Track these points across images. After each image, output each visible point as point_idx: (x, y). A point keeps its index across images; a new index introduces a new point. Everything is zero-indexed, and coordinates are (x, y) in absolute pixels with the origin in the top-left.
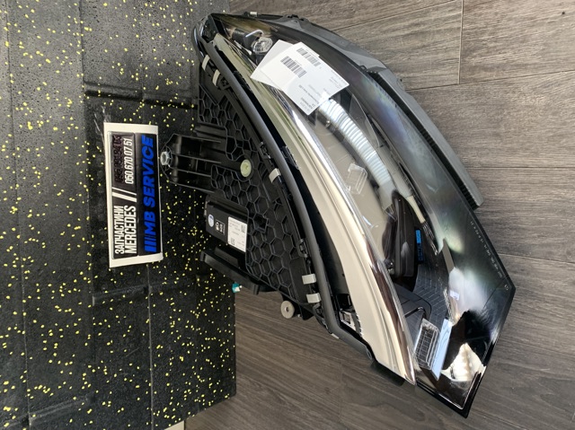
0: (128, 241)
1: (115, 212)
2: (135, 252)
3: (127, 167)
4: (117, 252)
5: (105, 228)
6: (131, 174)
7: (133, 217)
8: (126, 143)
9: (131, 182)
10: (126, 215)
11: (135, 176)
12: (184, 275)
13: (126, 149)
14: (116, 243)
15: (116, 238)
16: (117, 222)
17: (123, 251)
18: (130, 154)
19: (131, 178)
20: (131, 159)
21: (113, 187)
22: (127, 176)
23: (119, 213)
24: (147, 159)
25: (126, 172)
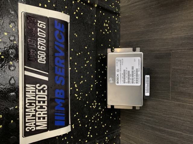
1: (27, 90)
2: (46, 128)
3: (40, 47)
4: (28, 129)
5: (16, 107)
6: (44, 54)
7: (44, 94)
8: (40, 25)
9: (44, 62)
10: (37, 93)
11: (47, 56)
12: (86, 141)
13: (40, 31)
14: (27, 121)
15: (26, 116)
16: (28, 100)
17: (34, 128)
18: (44, 35)
19: (44, 58)
20: (44, 41)
21: (25, 66)
22: (40, 56)
23: (31, 91)
24: (59, 42)
25: (39, 52)
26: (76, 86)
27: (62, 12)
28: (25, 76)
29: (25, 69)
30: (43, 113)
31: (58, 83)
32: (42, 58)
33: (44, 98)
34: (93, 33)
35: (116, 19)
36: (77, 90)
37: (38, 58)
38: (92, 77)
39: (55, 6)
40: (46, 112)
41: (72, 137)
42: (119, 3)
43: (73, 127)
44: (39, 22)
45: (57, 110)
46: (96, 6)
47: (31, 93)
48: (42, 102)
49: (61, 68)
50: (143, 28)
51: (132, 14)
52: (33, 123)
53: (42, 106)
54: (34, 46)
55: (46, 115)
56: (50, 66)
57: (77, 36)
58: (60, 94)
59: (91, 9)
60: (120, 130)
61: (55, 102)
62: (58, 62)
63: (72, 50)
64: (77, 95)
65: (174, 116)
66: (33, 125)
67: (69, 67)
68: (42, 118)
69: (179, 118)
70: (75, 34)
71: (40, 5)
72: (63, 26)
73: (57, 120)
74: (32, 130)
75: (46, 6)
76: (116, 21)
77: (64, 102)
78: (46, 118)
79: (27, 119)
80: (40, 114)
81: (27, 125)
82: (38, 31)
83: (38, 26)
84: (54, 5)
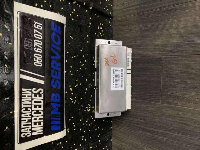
0: (35, 123)
1: (22, 95)
2: (42, 133)
3: (36, 50)
4: (23, 135)
5: (11, 113)
6: (40, 57)
7: (40, 99)
8: (36, 26)
9: (40, 65)
10: (33, 97)
11: (44, 59)
12: (81, 145)
13: (36, 32)
14: (22, 127)
15: (22, 122)
16: (24, 104)
17: (30, 134)
18: (40, 37)
19: (40, 61)
20: (40, 43)
21: (21, 69)
22: (36, 58)
23: (27, 95)
24: (55, 45)
25: (35, 54)
26: (71, 90)
27: (58, 13)
28: (21, 79)
29: (21, 73)
30: (39, 118)
31: (54, 86)
32: (38, 61)
33: (40, 102)
34: (88, 36)
35: (110, 22)
36: (72, 94)
37: (35, 60)
38: (87, 80)
39: (52, 7)
40: (42, 117)
41: (67, 142)
42: (112, 7)
43: (68, 132)
44: (36, 23)
45: (53, 115)
46: (91, 8)
47: (27, 97)
48: (38, 107)
49: (57, 71)
50: (136, 33)
51: (126, 18)
52: (28, 129)
53: (38, 111)
54: (31, 48)
55: (42, 120)
56: (46, 70)
57: (72, 38)
58: (56, 98)
59: (86, 11)
60: (112, 132)
61: (51, 106)
62: (55, 65)
63: (68, 52)
64: (72, 99)
65: (164, 118)
66: (29, 131)
67: (65, 70)
68: (37, 123)
69: (168, 119)
70: (71, 36)
71: (36, 5)
72: (60, 28)
73: (53, 125)
74: (28, 136)
75: (42, 6)
76: (110, 24)
77: (60, 106)
78: (42, 123)
79: (22, 124)
80: (36, 119)
81: (22, 131)
82: (35, 33)
83: (35, 27)
84: (50, 6)
